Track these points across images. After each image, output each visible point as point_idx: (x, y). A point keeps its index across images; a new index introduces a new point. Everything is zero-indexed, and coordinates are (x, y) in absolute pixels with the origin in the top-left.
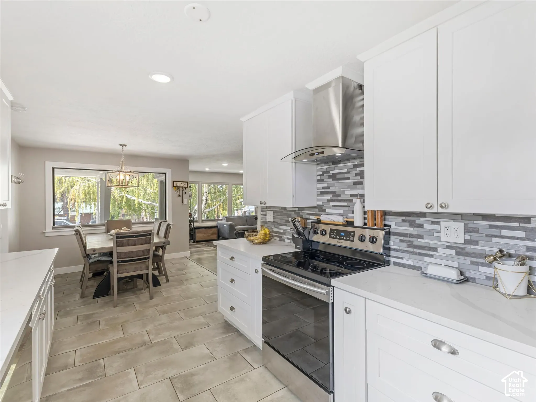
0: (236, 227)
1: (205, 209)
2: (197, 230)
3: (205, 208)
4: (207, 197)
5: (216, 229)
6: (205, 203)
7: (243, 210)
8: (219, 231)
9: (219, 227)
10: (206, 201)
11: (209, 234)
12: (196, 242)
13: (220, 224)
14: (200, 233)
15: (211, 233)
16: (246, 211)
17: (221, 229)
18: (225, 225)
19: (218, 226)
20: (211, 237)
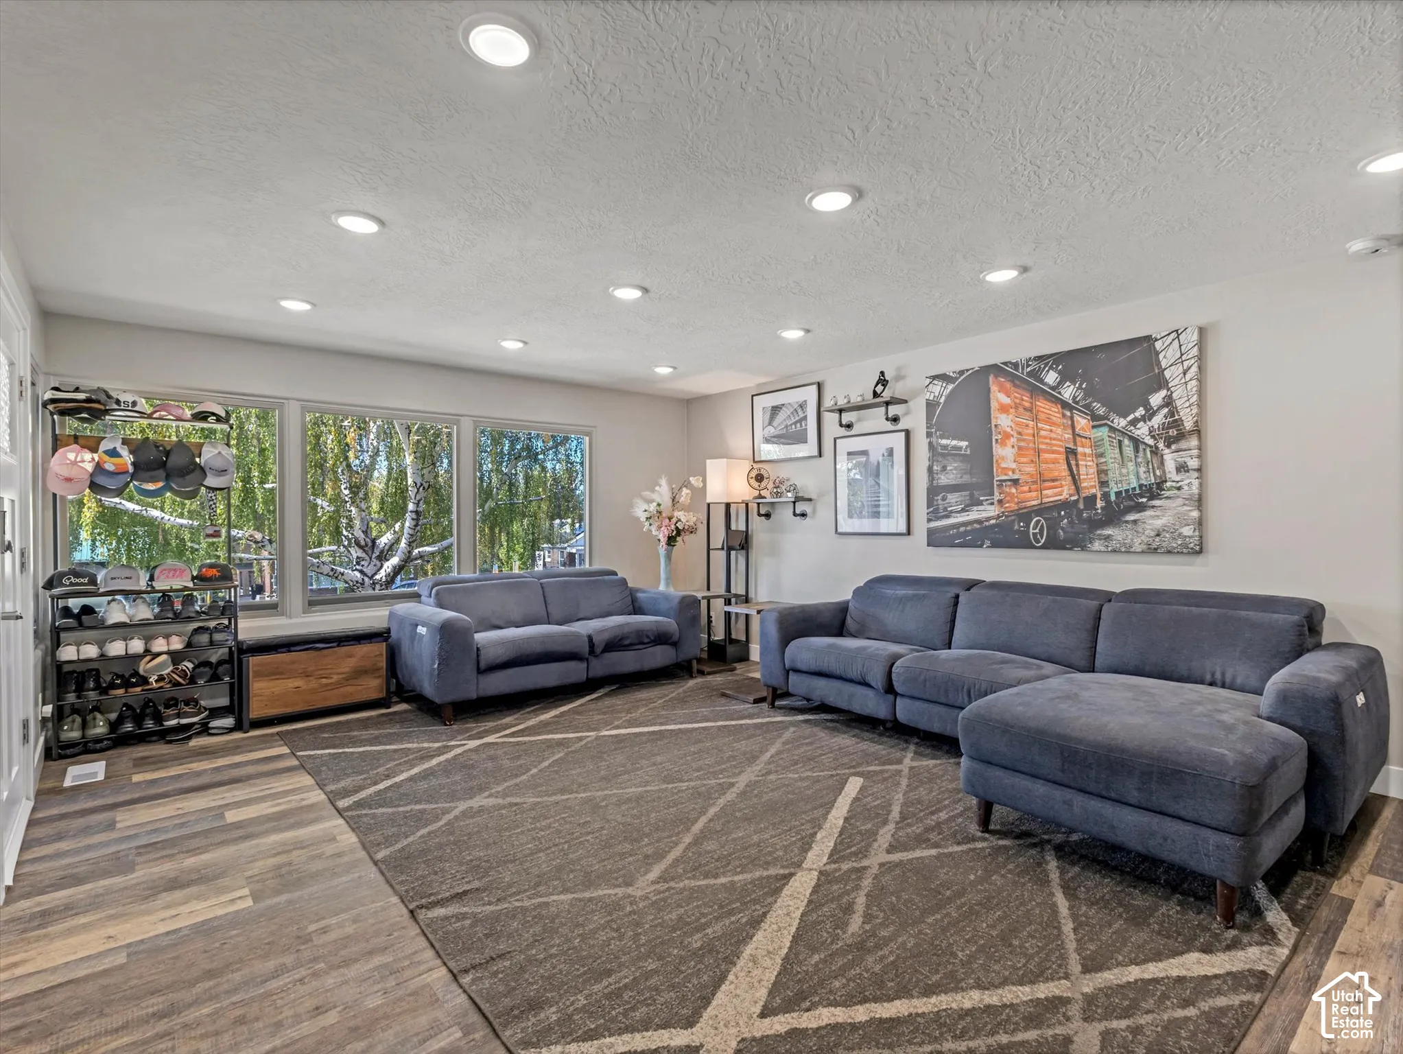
0: (481, 637)
1: (414, 545)
2: (254, 661)
3: (413, 542)
4: (419, 501)
5: (380, 648)
6: (414, 523)
7: (565, 548)
8: (393, 655)
9: (393, 634)
10: (414, 516)
11: (335, 678)
12: (246, 724)
13: (401, 620)
14: (276, 673)
15: (347, 670)
16: (574, 551)
17: (405, 646)
18: (420, 628)
19: (388, 631)
20: (350, 689)
